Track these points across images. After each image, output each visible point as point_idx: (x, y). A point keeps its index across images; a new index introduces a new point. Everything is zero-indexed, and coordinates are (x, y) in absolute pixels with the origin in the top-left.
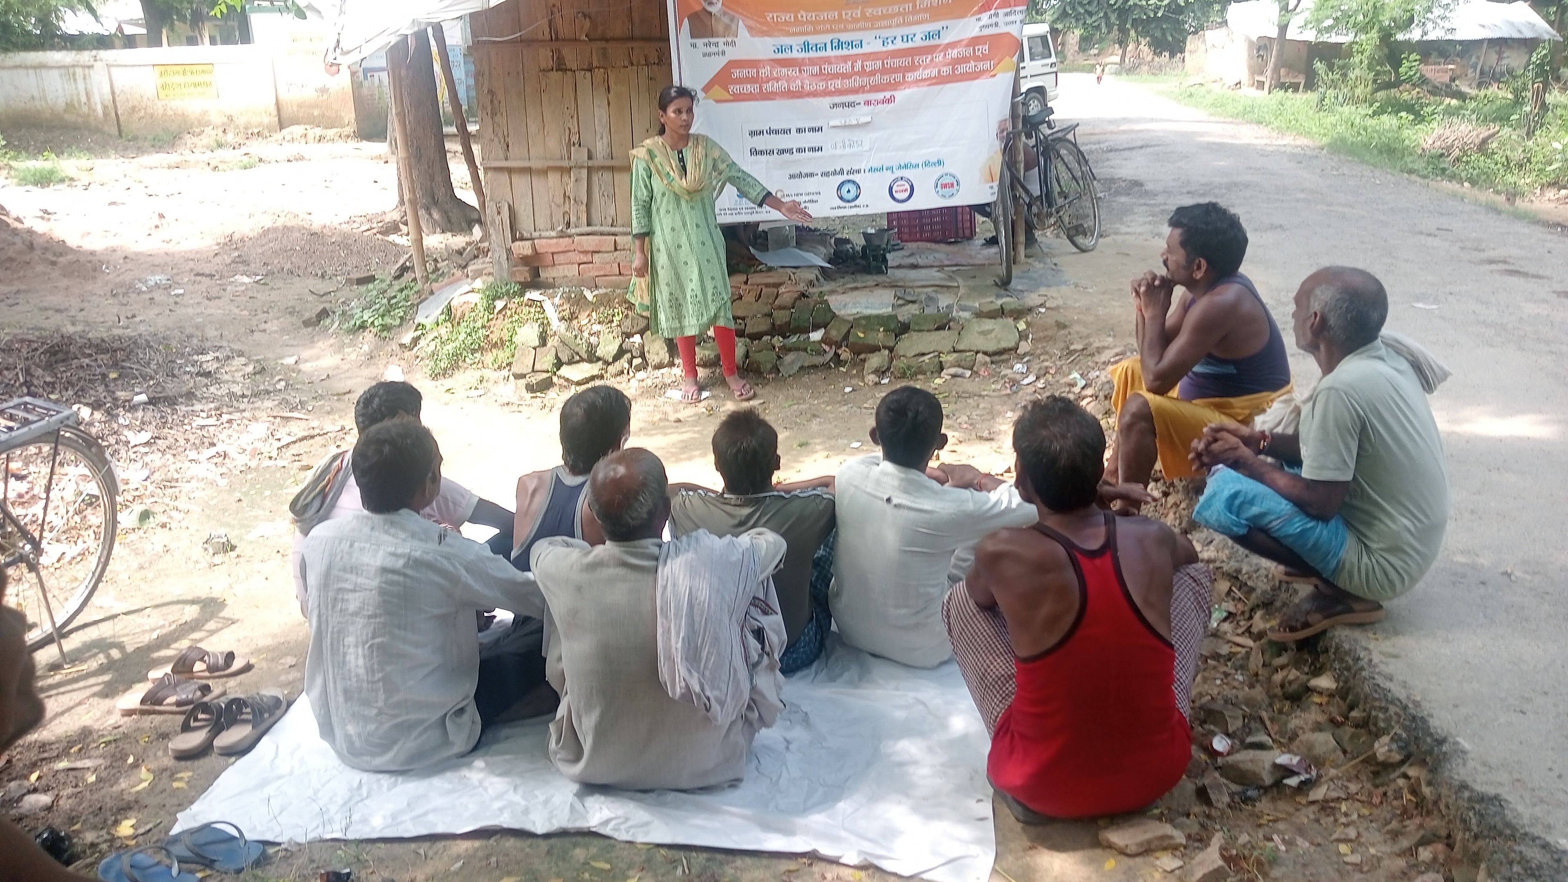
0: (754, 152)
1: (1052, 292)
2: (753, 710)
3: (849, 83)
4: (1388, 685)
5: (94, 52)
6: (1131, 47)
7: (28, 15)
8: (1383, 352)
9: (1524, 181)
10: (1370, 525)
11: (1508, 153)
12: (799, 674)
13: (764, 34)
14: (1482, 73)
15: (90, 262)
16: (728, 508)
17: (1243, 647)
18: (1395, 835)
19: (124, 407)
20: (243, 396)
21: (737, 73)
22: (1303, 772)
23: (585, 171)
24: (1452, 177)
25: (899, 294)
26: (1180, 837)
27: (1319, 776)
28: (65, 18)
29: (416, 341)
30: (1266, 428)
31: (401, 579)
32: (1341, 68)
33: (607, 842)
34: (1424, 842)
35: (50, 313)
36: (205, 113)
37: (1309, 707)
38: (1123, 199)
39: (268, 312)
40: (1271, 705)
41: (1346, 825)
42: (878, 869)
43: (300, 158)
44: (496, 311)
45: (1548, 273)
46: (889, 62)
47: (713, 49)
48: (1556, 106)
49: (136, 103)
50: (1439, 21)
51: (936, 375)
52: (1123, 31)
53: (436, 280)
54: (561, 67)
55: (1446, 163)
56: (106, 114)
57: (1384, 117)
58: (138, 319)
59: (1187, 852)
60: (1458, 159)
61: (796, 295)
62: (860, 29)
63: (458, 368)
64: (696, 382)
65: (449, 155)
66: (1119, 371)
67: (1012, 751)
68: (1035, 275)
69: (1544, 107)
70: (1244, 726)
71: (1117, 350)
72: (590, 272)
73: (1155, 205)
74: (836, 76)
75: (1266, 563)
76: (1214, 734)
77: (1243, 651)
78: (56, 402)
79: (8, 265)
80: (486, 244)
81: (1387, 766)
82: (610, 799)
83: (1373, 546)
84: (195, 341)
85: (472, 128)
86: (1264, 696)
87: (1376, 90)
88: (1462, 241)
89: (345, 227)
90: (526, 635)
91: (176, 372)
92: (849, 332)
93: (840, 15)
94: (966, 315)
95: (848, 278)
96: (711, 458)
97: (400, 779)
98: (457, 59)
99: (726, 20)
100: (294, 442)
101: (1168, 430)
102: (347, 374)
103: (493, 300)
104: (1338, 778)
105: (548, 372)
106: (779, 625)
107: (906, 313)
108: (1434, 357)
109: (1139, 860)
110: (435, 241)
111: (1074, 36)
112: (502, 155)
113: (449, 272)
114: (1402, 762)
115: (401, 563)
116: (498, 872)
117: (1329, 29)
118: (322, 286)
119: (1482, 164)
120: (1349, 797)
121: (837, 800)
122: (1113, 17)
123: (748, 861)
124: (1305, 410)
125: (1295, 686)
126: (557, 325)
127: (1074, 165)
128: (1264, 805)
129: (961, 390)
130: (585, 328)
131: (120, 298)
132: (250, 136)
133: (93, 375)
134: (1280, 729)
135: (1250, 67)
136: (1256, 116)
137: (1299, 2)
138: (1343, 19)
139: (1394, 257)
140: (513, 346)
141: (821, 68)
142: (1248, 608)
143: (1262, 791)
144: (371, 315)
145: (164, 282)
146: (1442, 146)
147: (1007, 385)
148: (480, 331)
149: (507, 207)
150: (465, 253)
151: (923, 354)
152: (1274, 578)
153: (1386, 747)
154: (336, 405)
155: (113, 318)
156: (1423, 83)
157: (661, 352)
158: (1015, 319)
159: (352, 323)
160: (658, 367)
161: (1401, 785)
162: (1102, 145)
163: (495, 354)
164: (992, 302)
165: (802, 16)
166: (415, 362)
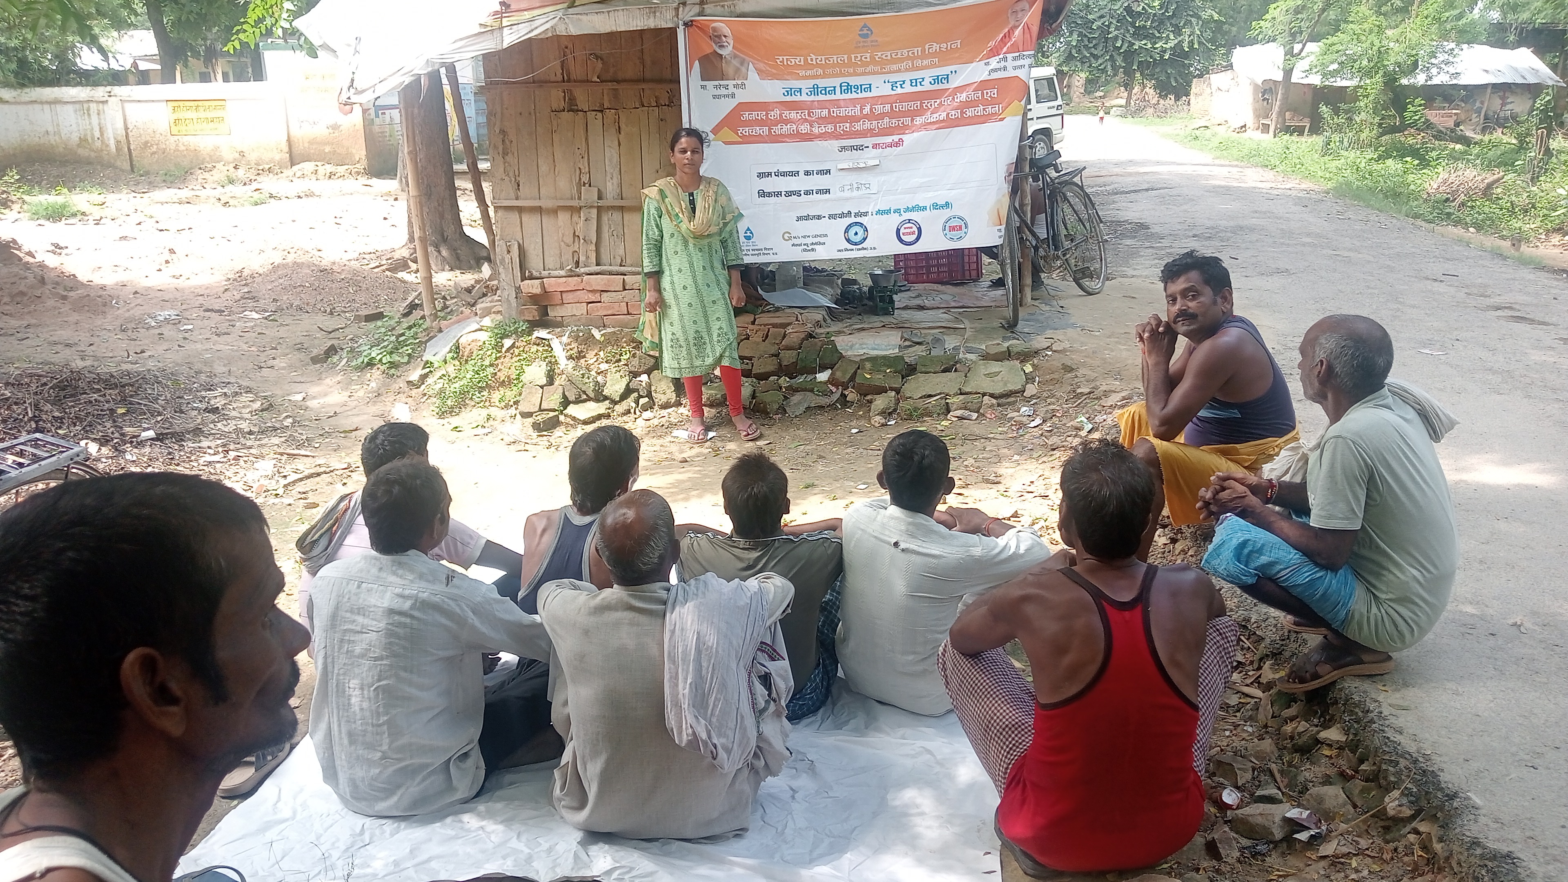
0: (762, 194)
1: (1058, 335)
2: (759, 758)
3: (858, 126)
4: (1398, 738)
5: (109, 88)
6: (1136, 89)
7: (46, 51)
8: (1390, 400)
9: (1529, 225)
10: (1378, 575)
11: (1514, 198)
12: (805, 721)
13: (774, 77)
14: (1486, 118)
15: (100, 297)
16: (737, 551)
17: (1253, 697)
19: (132, 442)
20: (251, 433)
21: (746, 116)
22: (1313, 826)
23: (595, 211)
24: (1457, 223)
25: (905, 336)
27: (1329, 831)
28: (82, 54)
29: (424, 377)
30: (1273, 476)
31: (408, 620)
32: (1347, 112)
35: (59, 347)
36: (217, 148)
37: (1318, 760)
38: (1129, 242)
39: (276, 349)
40: (1280, 757)
43: (310, 195)
44: (504, 350)
45: (1554, 320)
46: (898, 106)
47: (723, 91)
48: (1560, 152)
49: (148, 138)
50: (1443, 66)
51: (942, 417)
52: (1129, 73)
53: (445, 318)
54: (572, 107)
55: (1451, 208)
56: (118, 149)
57: (1390, 162)
58: (146, 355)
60: (1463, 204)
61: (803, 336)
62: (869, 73)
63: (465, 405)
64: (703, 423)
65: (458, 193)
66: (1126, 416)
67: (1023, 802)
68: (1041, 318)
69: (1548, 152)
70: (1254, 778)
71: (1124, 394)
72: (598, 310)
73: (1161, 248)
74: (845, 119)
75: (1274, 612)
76: (1223, 787)
77: (1253, 701)
78: (63, 437)
79: (19, 299)
80: (495, 282)
81: (1398, 821)
82: (616, 848)
83: (1383, 596)
84: (203, 377)
85: (483, 166)
86: (1274, 748)
87: (1382, 134)
88: (1467, 286)
89: (355, 265)
90: (531, 679)
91: (184, 408)
92: (855, 372)
93: (850, 58)
94: (972, 357)
95: (855, 319)
96: (720, 499)
97: (403, 825)
98: (468, 96)
99: (735, 62)
100: (301, 480)
101: (1176, 475)
102: (355, 412)
103: (502, 338)
104: (1348, 833)
105: (554, 410)
106: (786, 671)
107: (912, 355)
108: (1440, 405)
110: (444, 278)
111: (1079, 79)
112: (513, 195)
113: (457, 310)
114: (1413, 817)
115: (408, 604)
117: (1334, 74)
118: (330, 323)
119: (1487, 210)
120: (1360, 853)
121: (843, 851)
122: (1119, 61)
124: (1313, 457)
125: (1305, 738)
126: (563, 363)
127: (1080, 207)
128: (1274, 860)
129: (967, 432)
130: (592, 367)
131: (130, 333)
132: (261, 172)
133: (102, 410)
134: (1290, 782)
135: (1255, 110)
136: (1261, 159)
137: (1304, 46)
138: (1348, 64)
139: (1400, 303)
140: (520, 385)
141: (829, 111)
142: (1257, 657)
143: (1271, 846)
144: (379, 352)
145: (173, 317)
146: (1448, 191)
147: (1013, 427)
148: (488, 369)
149: (516, 246)
150: (474, 291)
151: (930, 396)
152: (1282, 628)
153: (1397, 802)
154: (343, 442)
155: (122, 353)
156: (1428, 127)
157: (668, 392)
158: (1022, 362)
159: (360, 360)
160: (665, 406)
161: (1412, 840)
162: (1108, 188)
163: (502, 392)
164: (999, 344)
165: (812, 60)
166: (422, 400)
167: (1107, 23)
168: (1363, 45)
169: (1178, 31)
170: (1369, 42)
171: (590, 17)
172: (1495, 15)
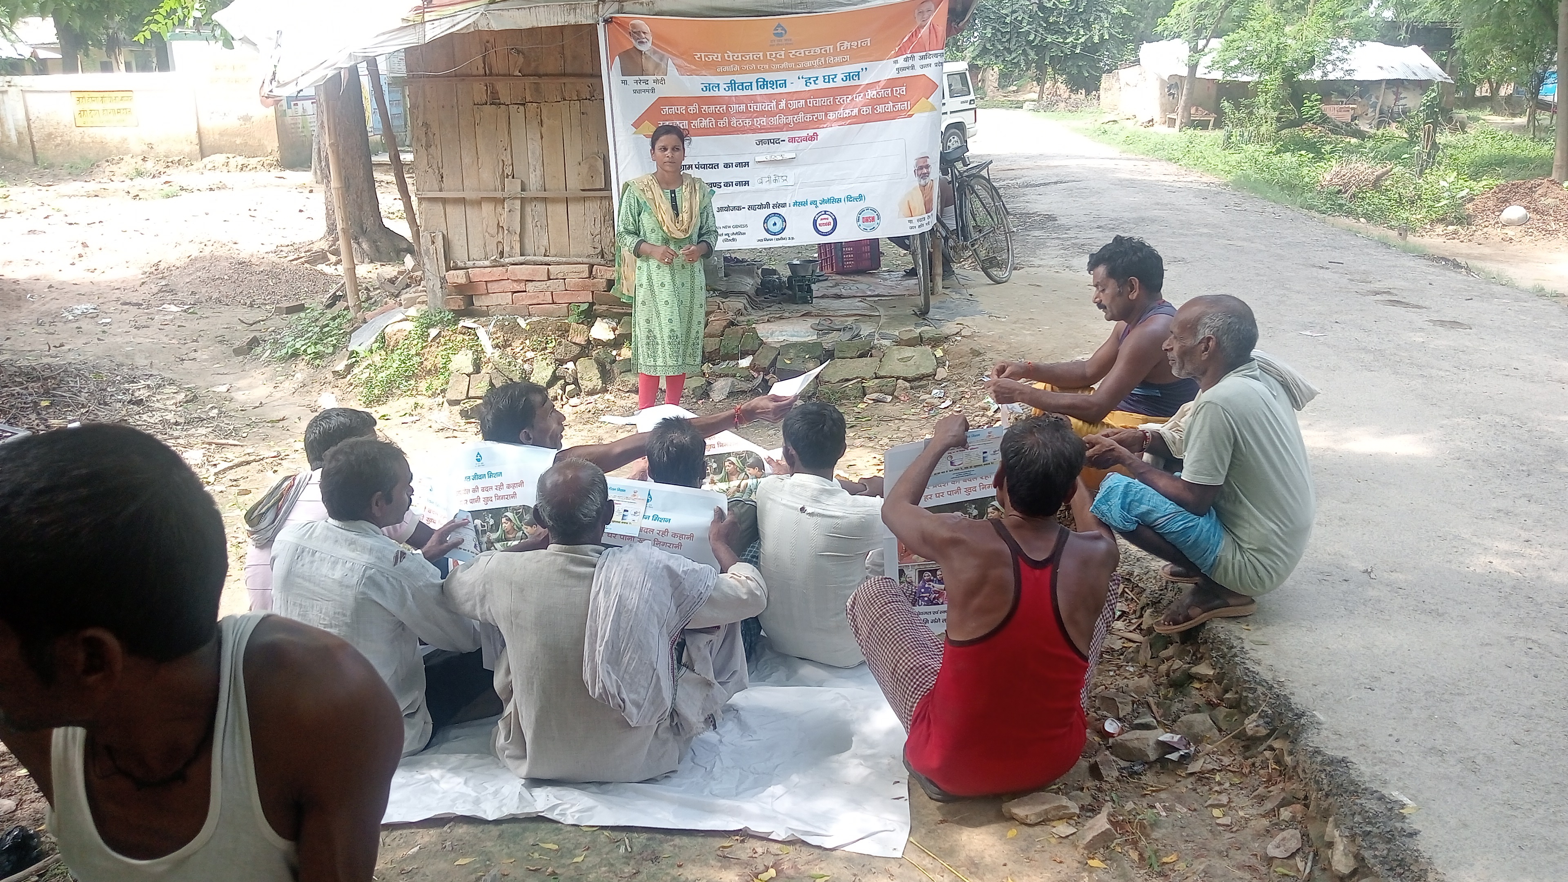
1: (967, 321)
3: (775, 121)
4: (1257, 668)
5: (8, 78)
6: (1048, 84)
9: (1417, 215)
11: (1402, 190)
13: (692, 73)
14: (1381, 112)
15: (14, 291)
17: (1135, 642)
18: (1261, 799)
20: (177, 423)
21: (666, 110)
22: (1183, 748)
23: (518, 202)
24: (1349, 213)
25: (822, 323)
26: (1074, 808)
27: (1197, 752)
29: (349, 368)
32: (1247, 107)
33: (555, 825)
34: (1284, 803)
36: (124, 140)
37: (1190, 692)
38: (1037, 233)
39: (196, 341)
40: (1157, 692)
41: (1220, 793)
42: (804, 843)
43: (222, 187)
44: (430, 340)
45: (1427, 304)
46: (811, 102)
47: (643, 86)
48: (1446, 146)
49: (52, 130)
50: (1338, 63)
51: (858, 400)
52: (1041, 68)
53: (369, 309)
54: (494, 100)
55: (1343, 199)
56: (20, 141)
57: (1287, 155)
58: (66, 348)
59: (1080, 820)
60: (1354, 196)
61: (725, 324)
62: (784, 70)
63: (392, 394)
65: (377, 184)
67: (928, 736)
68: (952, 305)
69: (1435, 146)
70: (1133, 710)
72: (523, 300)
73: (1067, 239)
74: (762, 114)
76: (1105, 718)
77: (1135, 645)
80: (419, 273)
81: (1256, 740)
83: (1245, 546)
84: (125, 370)
85: (407, 157)
86: (1152, 684)
87: (1281, 129)
88: (1351, 273)
89: (273, 258)
91: (108, 400)
92: (776, 358)
93: (765, 56)
94: (886, 342)
95: (775, 308)
99: (655, 58)
100: (231, 468)
102: (280, 402)
103: (428, 328)
104: (1214, 753)
107: (829, 341)
109: (1038, 829)
110: (365, 270)
111: (992, 75)
112: (436, 187)
113: (381, 301)
114: (1268, 736)
116: (453, 855)
117: (1235, 69)
118: (252, 315)
119: (1376, 201)
120: (1223, 769)
121: (766, 785)
122: (1032, 55)
123: (685, 840)
125: (1178, 674)
126: (491, 352)
127: (988, 200)
128: (1149, 778)
129: (883, 414)
130: (518, 355)
131: (47, 326)
132: (170, 164)
133: (25, 403)
134: (1165, 712)
135: (1162, 105)
136: (1166, 153)
137: (1208, 41)
138: (1248, 60)
139: (1287, 289)
140: (447, 374)
141: (747, 106)
142: (1139, 607)
143: (1147, 766)
144: (303, 343)
145: (91, 311)
146: (1340, 183)
147: (925, 409)
148: (414, 359)
149: (441, 237)
150: (397, 283)
151: (847, 380)
152: (1161, 578)
153: (1255, 724)
154: (269, 431)
155: (42, 347)
156: (1324, 122)
157: (594, 379)
158: (933, 347)
159: (285, 351)
160: (591, 393)
161: (1267, 756)
162: (1019, 181)
163: (429, 381)
164: (911, 330)
165: (729, 57)
166: (349, 390)
167: (1019, 18)
168: (1262, 42)
169: (1088, 26)
170: (1268, 38)
171: (511, 13)
172: (1388, 14)
